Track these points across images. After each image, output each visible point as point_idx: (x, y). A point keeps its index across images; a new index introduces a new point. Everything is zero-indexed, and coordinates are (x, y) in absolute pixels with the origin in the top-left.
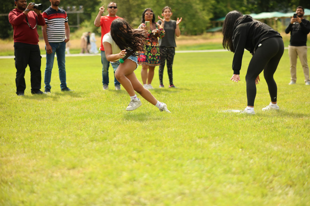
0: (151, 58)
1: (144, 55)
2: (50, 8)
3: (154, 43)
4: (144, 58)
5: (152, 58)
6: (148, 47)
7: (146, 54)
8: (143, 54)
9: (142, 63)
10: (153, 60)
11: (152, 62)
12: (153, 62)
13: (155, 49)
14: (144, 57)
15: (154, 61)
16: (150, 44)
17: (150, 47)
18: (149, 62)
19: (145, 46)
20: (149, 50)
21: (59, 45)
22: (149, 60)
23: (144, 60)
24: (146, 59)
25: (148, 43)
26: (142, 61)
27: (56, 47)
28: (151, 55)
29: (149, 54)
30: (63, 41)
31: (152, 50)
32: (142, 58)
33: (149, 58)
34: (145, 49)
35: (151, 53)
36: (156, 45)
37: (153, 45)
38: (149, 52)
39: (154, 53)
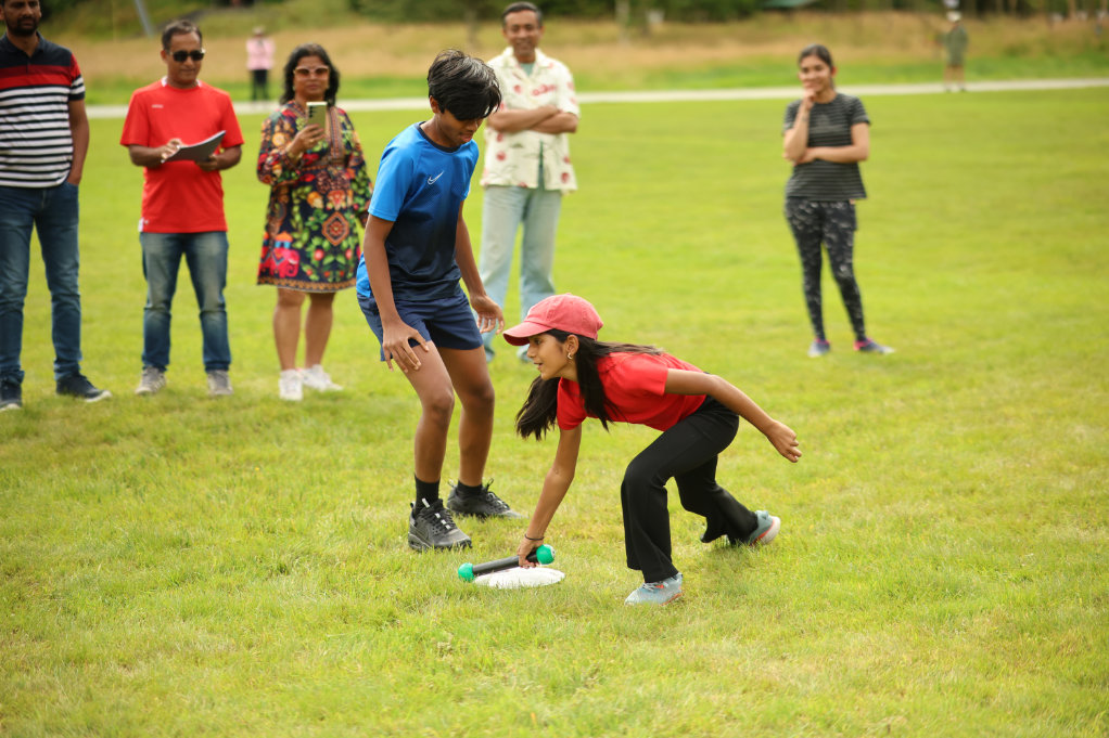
0: (320, 260)
1: (291, 248)
3: (337, 196)
4: (291, 264)
5: (329, 260)
6: (311, 214)
7: (299, 245)
8: (287, 245)
9: (283, 282)
10: (335, 265)
11: (331, 273)
12: (334, 274)
13: (341, 218)
14: (293, 256)
15: (338, 269)
16: (317, 202)
17: (320, 212)
18: (314, 277)
19: (296, 209)
20: (315, 228)
21: (42, 196)
22: (313, 266)
23: (290, 272)
24: (299, 267)
25: (312, 196)
26: (282, 275)
27: (28, 205)
28: (326, 245)
29: (316, 241)
30: (59, 182)
31: (330, 226)
32: (282, 261)
33: (314, 262)
34: (294, 225)
35: (324, 238)
36: (346, 200)
37: (330, 206)
38: (313, 234)
39: (335, 238)
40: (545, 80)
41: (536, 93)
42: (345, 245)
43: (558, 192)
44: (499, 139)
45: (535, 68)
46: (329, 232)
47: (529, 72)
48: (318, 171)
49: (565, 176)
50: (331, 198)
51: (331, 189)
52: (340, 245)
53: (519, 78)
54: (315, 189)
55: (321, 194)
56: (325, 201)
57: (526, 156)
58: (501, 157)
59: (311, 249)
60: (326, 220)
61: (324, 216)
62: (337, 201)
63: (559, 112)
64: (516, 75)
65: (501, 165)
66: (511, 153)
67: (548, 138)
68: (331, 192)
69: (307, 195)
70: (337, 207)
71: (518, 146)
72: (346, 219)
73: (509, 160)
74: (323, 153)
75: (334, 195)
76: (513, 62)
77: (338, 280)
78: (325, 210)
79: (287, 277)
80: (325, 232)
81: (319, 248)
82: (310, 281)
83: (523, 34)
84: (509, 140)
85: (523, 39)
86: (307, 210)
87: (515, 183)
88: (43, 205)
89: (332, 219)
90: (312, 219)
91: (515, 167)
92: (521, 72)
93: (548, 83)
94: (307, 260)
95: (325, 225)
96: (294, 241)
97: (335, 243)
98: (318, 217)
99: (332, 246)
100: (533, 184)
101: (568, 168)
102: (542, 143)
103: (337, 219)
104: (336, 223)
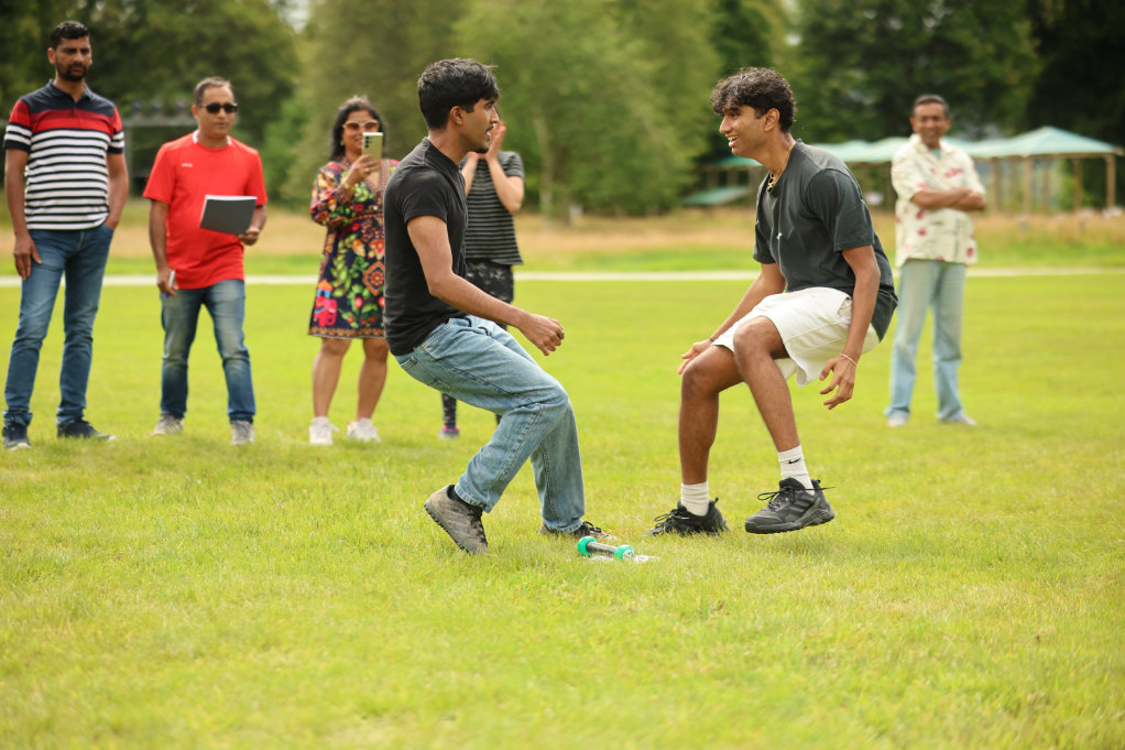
0: (360, 308)
1: (332, 297)
2: (52, 86)
3: (380, 245)
4: (331, 314)
5: (367, 308)
6: (354, 262)
7: (341, 292)
8: (327, 294)
9: (323, 331)
10: (371, 313)
13: (383, 268)
14: (332, 305)
16: (360, 250)
17: (362, 260)
18: (354, 325)
19: (340, 258)
20: (356, 275)
21: (79, 239)
22: (354, 313)
23: (330, 321)
24: (338, 315)
25: (355, 243)
26: (322, 323)
27: (66, 247)
28: (366, 293)
29: (356, 289)
30: (97, 224)
31: (370, 275)
32: (323, 310)
33: (355, 309)
34: (335, 274)
35: (364, 287)
37: (371, 254)
38: (354, 282)
39: (376, 287)
40: (951, 164)
41: (948, 175)
43: (964, 265)
44: (919, 216)
45: (943, 154)
46: (369, 280)
47: (939, 157)
48: (364, 220)
49: (970, 251)
50: (373, 247)
51: (374, 238)
52: (380, 295)
53: (933, 163)
54: (359, 237)
55: (363, 242)
56: (367, 249)
57: (946, 232)
58: (922, 233)
59: (351, 296)
60: (367, 268)
61: (366, 264)
62: (379, 250)
63: (970, 191)
64: (929, 160)
65: (922, 239)
66: (931, 230)
67: (961, 216)
68: (375, 241)
69: (351, 243)
70: (379, 256)
71: (939, 223)
73: (929, 236)
74: (369, 202)
75: (377, 244)
76: (923, 148)
78: (367, 259)
79: (327, 326)
80: (365, 280)
81: (359, 296)
82: (351, 328)
83: (930, 124)
84: (928, 218)
85: (931, 129)
86: (351, 257)
87: (933, 257)
88: (79, 247)
89: (374, 267)
90: (355, 266)
91: (933, 242)
92: (931, 156)
93: (956, 166)
94: (348, 308)
95: (365, 272)
96: (334, 289)
97: (376, 292)
98: (359, 265)
99: (371, 295)
101: (972, 244)
102: (958, 221)
103: (378, 269)
104: (378, 273)
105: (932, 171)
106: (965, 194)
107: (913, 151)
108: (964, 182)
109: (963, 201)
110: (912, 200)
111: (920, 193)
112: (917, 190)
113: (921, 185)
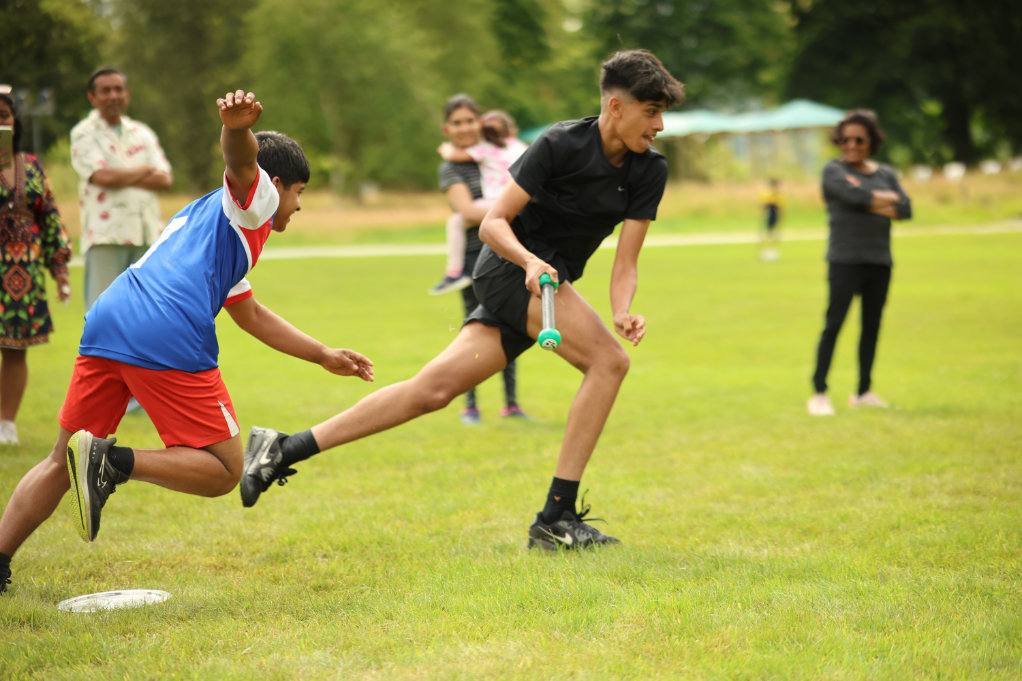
3: (18, 249)
5: (10, 314)
10: (17, 320)
11: (13, 328)
12: (16, 330)
13: (21, 272)
15: (20, 324)
28: (9, 298)
31: (10, 279)
35: (6, 293)
36: (28, 253)
37: (8, 257)
39: (16, 292)
40: (134, 140)
41: (128, 154)
42: (26, 299)
44: (101, 198)
45: (123, 131)
46: (9, 285)
47: (120, 135)
50: (10, 251)
51: (8, 240)
52: (21, 300)
56: (5, 255)
57: (131, 214)
58: (105, 216)
60: (6, 272)
61: (5, 268)
62: (17, 253)
65: (104, 224)
66: (115, 214)
67: (146, 196)
68: (11, 244)
70: (17, 260)
71: (122, 205)
72: (28, 273)
73: (113, 219)
75: (13, 247)
77: (20, 336)
78: (6, 264)
80: (7, 286)
83: (112, 96)
84: (111, 199)
87: (120, 241)
89: (12, 271)
91: (120, 226)
95: (5, 277)
97: (16, 297)
99: (13, 300)
100: (138, 242)
102: (142, 201)
103: (16, 273)
104: (16, 277)
105: (112, 148)
106: (149, 172)
107: (92, 127)
108: (148, 159)
109: (149, 179)
110: (92, 180)
111: (100, 171)
112: (97, 167)
113: (101, 162)
